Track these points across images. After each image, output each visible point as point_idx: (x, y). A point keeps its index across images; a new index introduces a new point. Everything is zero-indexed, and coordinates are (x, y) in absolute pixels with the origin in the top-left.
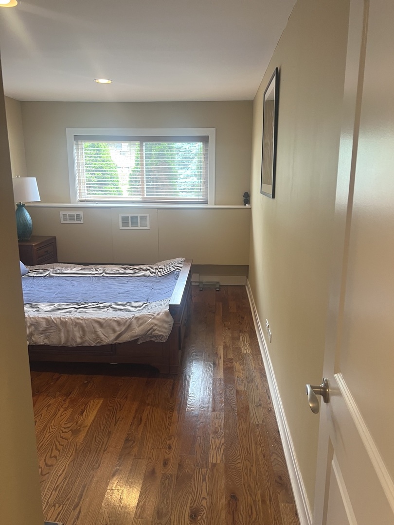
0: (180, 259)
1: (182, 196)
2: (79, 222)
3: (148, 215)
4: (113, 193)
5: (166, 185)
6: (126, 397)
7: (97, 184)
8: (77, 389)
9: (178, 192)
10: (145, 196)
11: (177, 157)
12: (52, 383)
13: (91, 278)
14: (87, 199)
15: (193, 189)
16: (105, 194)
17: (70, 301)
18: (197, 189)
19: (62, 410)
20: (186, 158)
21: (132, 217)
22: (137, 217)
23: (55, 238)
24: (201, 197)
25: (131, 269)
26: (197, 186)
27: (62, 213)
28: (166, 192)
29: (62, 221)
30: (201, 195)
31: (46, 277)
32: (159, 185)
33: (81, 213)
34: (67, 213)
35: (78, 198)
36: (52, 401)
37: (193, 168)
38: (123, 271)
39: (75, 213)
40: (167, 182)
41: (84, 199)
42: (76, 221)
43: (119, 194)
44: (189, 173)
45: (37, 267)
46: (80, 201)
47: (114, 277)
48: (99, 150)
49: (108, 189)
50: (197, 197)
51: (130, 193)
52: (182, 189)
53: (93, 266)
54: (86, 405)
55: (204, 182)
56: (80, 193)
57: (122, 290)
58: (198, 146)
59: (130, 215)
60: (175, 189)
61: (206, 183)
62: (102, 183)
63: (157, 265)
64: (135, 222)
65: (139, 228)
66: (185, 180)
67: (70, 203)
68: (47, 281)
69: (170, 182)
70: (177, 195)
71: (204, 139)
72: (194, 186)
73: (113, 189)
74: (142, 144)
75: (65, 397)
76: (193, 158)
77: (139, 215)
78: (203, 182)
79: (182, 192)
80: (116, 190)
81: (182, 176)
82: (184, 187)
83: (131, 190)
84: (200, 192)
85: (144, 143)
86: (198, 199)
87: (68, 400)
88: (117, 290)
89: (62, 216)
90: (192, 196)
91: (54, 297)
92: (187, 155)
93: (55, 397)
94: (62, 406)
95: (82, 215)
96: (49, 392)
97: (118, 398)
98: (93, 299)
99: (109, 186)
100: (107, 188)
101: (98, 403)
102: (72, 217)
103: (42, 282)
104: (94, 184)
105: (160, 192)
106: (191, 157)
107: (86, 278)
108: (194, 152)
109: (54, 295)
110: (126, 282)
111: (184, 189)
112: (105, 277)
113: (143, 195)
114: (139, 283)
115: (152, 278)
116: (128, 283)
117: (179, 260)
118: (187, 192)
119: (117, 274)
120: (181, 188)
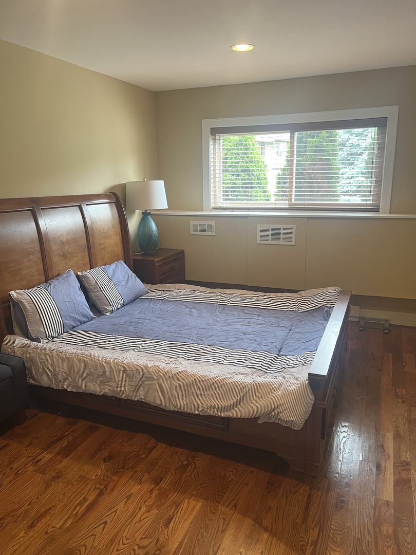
0: (334, 288)
1: (344, 200)
2: (210, 234)
3: (293, 227)
4: (259, 198)
5: (323, 187)
6: (235, 506)
7: (242, 187)
8: (172, 474)
9: (338, 196)
10: (293, 201)
11: (340, 153)
12: (143, 456)
13: (214, 306)
14: (222, 206)
15: (358, 191)
16: (251, 200)
17: (181, 340)
18: (364, 191)
19: (144, 509)
20: (352, 154)
21: (273, 229)
22: (279, 229)
23: (183, 252)
24: (371, 202)
25: (265, 297)
26: (364, 187)
27: (192, 223)
28: (322, 196)
29: (192, 233)
30: (369, 200)
31: (164, 301)
32: (314, 187)
33: (213, 223)
34: (198, 223)
35: (212, 205)
36: (135, 489)
37: (361, 165)
38: (254, 300)
39: (207, 223)
40: (324, 183)
41: (218, 205)
42: (206, 233)
43: (267, 200)
44: (354, 171)
45: (159, 286)
46: (215, 209)
47: (242, 308)
48: (247, 149)
49: (254, 194)
50: (365, 202)
51: (277, 198)
52: (344, 192)
53: (219, 290)
54: (177, 506)
55: (376, 182)
56: (215, 199)
57: (249, 329)
58: (371, 134)
59: (271, 226)
60: (335, 192)
61: (378, 183)
62: (248, 186)
63: (301, 294)
64: (276, 234)
65: (282, 242)
66: (348, 181)
67: (203, 211)
68: (165, 307)
69: (329, 182)
70: (337, 200)
71: (380, 123)
72: (359, 187)
73: (259, 194)
74: (294, 134)
75: (153, 486)
76: (361, 154)
77: (282, 226)
78: (374, 182)
79: (345, 195)
80: (263, 194)
81: (345, 176)
82: (347, 189)
83: (279, 194)
84: (369, 196)
85: (296, 133)
86: (366, 205)
87: (155, 493)
88: (243, 328)
89: (192, 226)
90: (357, 200)
91: (165, 331)
92: (354, 151)
93: (140, 483)
94: (145, 502)
95: (214, 225)
96: (136, 471)
97: (223, 505)
98: (209, 339)
99: (256, 190)
100: (253, 192)
101: (194, 507)
102: (202, 228)
103: (158, 307)
104: (238, 188)
105: (315, 196)
106: (359, 152)
107: (209, 306)
108: (363, 146)
109: (165, 328)
110: (256, 317)
111: (347, 192)
112: (232, 307)
113: (291, 200)
114: (273, 320)
115: (292, 313)
116: (260, 318)
117: (332, 290)
118: (350, 196)
119: (246, 303)
120: (344, 190)
